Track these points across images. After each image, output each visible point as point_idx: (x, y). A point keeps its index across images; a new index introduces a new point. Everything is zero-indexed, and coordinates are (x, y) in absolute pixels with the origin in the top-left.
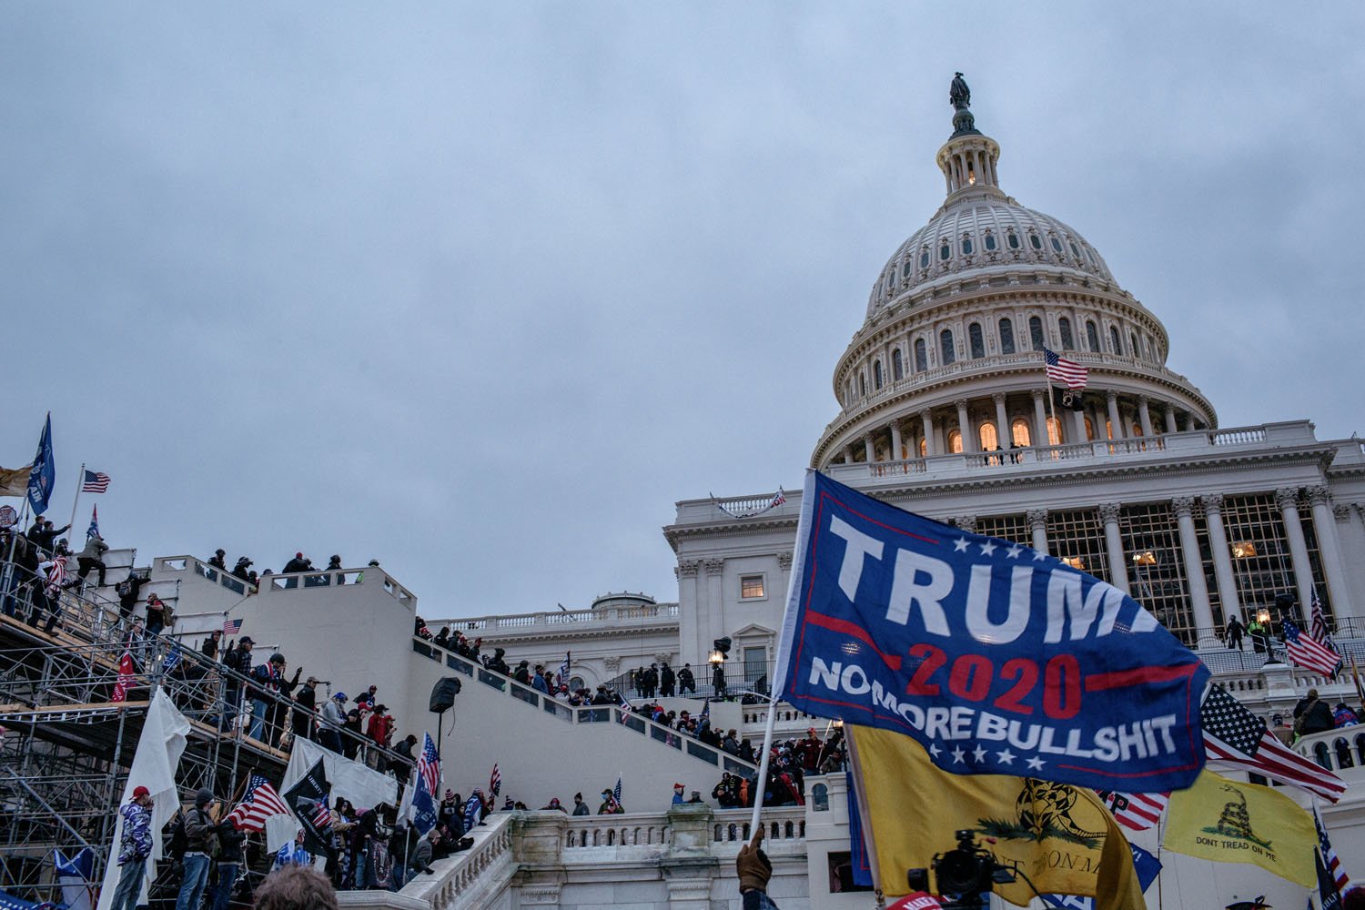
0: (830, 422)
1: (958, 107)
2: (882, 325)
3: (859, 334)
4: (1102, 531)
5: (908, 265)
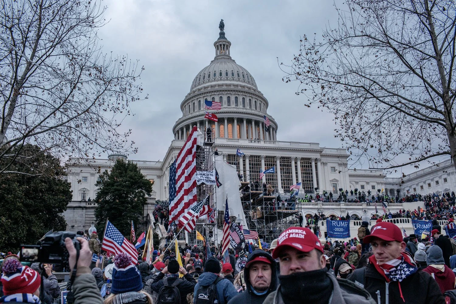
1: (221, 30)
3: (186, 97)
4: (276, 162)
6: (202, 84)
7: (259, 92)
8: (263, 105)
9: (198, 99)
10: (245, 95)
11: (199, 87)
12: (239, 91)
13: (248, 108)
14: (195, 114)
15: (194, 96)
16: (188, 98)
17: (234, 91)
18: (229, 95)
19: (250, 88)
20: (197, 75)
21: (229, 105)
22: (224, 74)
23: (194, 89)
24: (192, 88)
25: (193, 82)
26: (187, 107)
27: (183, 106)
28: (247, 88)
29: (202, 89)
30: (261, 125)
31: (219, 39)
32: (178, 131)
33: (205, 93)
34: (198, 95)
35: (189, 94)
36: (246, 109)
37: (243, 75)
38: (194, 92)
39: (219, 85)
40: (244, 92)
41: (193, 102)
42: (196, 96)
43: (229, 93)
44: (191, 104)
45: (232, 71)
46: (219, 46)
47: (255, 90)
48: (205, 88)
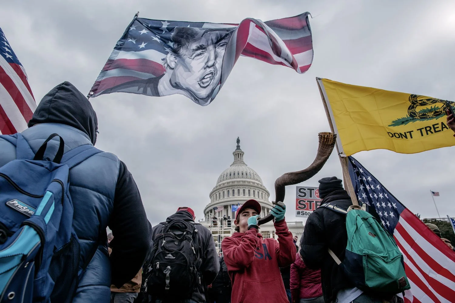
0: (207, 205)
1: (238, 144)
2: (218, 187)
3: (214, 188)
5: (224, 176)
6: (225, 180)
7: (264, 187)
8: (266, 195)
9: (222, 190)
10: (255, 189)
11: (224, 182)
12: (251, 186)
13: (257, 197)
14: (220, 201)
15: (220, 188)
16: (215, 189)
17: (248, 186)
18: (239, 189)
19: (258, 184)
20: (222, 174)
21: (244, 195)
22: (240, 174)
23: (220, 183)
24: (218, 182)
25: (219, 178)
26: (214, 195)
27: (211, 195)
28: (256, 184)
29: (225, 183)
30: (266, 210)
31: (236, 150)
32: (208, 212)
33: (228, 186)
34: (223, 188)
35: (217, 187)
36: (256, 198)
37: (253, 175)
38: (220, 185)
39: (237, 182)
40: (255, 187)
41: (219, 192)
42: (221, 188)
43: (244, 187)
44: (218, 194)
45: (246, 172)
46: (237, 155)
47: (261, 185)
48: (228, 183)
